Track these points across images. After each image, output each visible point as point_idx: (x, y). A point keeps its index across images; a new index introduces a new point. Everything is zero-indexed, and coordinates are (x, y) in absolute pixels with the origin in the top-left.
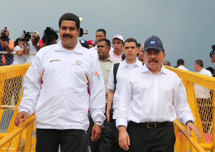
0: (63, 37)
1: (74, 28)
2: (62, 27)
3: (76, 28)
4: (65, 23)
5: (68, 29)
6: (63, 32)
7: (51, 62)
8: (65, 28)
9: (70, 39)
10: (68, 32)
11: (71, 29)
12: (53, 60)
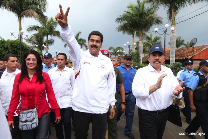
0: (90, 47)
1: (100, 41)
2: (91, 40)
3: (100, 42)
4: (93, 37)
5: (95, 42)
6: (91, 43)
7: (84, 63)
8: (93, 41)
9: (96, 49)
10: (95, 43)
11: (97, 41)
12: (86, 62)
